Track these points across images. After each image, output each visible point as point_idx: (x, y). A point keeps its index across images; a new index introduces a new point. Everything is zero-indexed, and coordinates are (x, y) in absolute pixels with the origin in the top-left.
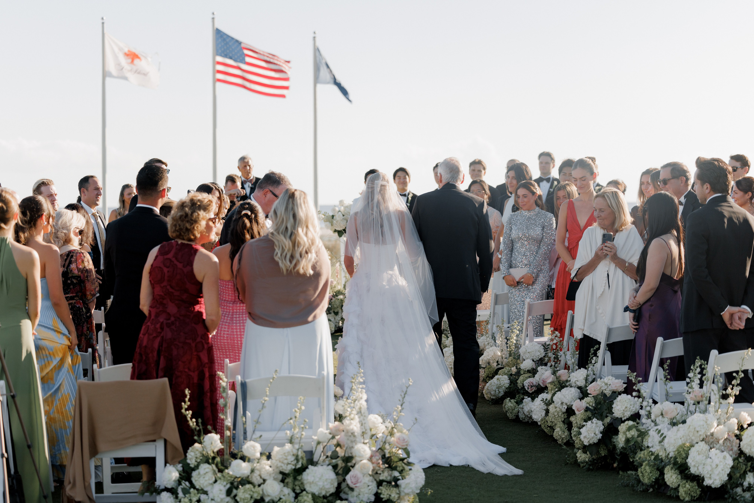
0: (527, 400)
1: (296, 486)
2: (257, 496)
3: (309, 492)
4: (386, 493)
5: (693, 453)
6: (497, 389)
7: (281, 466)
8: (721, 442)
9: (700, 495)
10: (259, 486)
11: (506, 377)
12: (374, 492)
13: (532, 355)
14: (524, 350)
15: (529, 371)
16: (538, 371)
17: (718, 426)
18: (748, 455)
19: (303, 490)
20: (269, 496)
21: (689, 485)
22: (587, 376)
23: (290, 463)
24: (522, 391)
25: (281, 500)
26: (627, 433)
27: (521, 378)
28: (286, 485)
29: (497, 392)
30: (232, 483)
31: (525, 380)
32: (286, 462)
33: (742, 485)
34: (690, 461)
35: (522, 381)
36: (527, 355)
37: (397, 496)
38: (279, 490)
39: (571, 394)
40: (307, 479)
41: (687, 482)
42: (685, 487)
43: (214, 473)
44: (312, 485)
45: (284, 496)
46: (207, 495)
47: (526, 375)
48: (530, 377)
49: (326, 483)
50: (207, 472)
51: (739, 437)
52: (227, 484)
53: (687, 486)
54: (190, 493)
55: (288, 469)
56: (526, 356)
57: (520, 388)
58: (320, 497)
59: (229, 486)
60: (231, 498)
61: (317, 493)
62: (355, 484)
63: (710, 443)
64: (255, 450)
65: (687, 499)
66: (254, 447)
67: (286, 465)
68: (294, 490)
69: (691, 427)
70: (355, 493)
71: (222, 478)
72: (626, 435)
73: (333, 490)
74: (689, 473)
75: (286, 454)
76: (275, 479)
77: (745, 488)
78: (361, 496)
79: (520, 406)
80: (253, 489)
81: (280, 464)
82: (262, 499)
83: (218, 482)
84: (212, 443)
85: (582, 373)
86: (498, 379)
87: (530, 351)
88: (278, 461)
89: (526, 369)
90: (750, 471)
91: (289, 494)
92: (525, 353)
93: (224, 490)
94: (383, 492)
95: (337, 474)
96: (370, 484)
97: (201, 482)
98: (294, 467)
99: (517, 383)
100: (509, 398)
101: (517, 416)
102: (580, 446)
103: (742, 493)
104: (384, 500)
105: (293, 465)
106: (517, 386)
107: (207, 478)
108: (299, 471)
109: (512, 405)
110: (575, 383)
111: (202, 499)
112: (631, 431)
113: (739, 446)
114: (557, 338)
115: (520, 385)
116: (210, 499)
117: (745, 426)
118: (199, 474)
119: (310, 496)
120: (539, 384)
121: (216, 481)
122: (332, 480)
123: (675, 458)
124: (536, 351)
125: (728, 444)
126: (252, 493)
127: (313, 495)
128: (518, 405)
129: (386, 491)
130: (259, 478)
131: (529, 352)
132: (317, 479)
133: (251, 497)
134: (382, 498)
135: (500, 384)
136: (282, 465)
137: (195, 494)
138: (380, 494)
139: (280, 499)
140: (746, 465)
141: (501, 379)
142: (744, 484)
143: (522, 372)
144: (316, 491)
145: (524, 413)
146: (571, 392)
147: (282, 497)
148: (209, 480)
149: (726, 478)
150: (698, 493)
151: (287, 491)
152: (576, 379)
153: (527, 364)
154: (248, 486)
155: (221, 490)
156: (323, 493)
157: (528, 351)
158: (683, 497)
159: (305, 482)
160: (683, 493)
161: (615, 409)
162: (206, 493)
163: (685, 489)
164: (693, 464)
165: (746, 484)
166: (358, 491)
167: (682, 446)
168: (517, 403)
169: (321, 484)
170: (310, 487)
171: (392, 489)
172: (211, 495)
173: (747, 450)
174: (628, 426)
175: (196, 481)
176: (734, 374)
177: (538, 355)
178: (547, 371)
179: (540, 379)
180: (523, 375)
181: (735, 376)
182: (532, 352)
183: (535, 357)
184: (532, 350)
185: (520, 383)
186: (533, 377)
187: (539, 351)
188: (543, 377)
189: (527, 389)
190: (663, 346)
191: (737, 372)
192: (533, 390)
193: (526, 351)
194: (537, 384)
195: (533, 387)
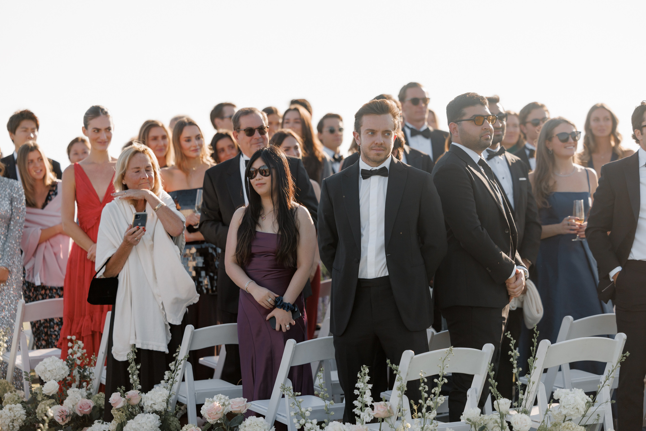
6: (11, 423)
11: (20, 405)
13: (55, 374)
14: (43, 368)
15: (52, 397)
16: (68, 396)
22: (170, 396)
27: (41, 407)
29: (11, 426)
31: (48, 409)
35: (44, 410)
39: (150, 422)
47: (49, 402)
48: (53, 404)
56: (47, 376)
85: (160, 393)
86: (10, 409)
87: (50, 368)
89: (50, 393)
92: (44, 372)
99: (36, 413)
106: (36, 417)
110: (151, 407)
114: (80, 350)
120: (74, 413)
124: (59, 369)
131: (49, 371)
135: (15, 416)
141: (15, 409)
143: (39, 398)
146: (149, 420)
152: (153, 402)
153: (51, 387)
157: (48, 369)
176: (436, 380)
177: (62, 374)
178: (81, 395)
179: (73, 406)
180: (44, 402)
181: (437, 383)
182: (54, 371)
183: (58, 377)
184: (54, 367)
185: (40, 412)
186: (61, 403)
187: (63, 369)
188: (79, 403)
189: (57, 420)
190: (295, 351)
191: (437, 376)
192: (67, 422)
193: (46, 368)
194: (72, 413)
195: (67, 416)
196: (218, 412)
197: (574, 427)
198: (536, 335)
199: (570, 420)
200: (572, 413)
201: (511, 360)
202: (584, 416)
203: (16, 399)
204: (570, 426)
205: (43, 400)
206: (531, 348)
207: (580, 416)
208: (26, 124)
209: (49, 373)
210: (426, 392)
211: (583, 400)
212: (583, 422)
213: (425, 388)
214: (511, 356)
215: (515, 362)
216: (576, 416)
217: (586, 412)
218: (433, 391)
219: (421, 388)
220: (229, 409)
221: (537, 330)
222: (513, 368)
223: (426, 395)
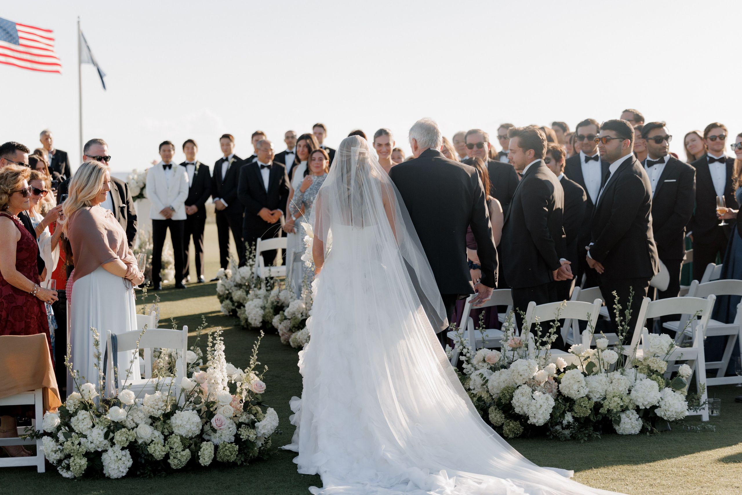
1: (164, 429)
2: (131, 439)
3: (177, 434)
4: (246, 434)
5: (517, 394)
7: (153, 412)
8: (542, 384)
9: (523, 432)
10: (133, 429)
12: (235, 433)
17: (538, 371)
18: (566, 396)
19: (173, 433)
20: (142, 438)
21: (513, 424)
23: (160, 408)
25: (154, 442)
28: (156, 428)
30: (109, 427)
32: (157, 407)
33: (561, 423)
34: (514, 402)
37: (255, 436)
38: (151, 433)
40: (176, 423)
41: (511, 421)
42: (509, 425)
43: (92, 418)
44: (180, 428)
45: (155, 438)
46: (86, 438)
49: (192, 426)
50: (85, 418)
51: (558, 381)
52: (104, 428)
53: (511, 424)
54: (72, 437)
55: (158, 414)
58: (187, 439)
59: (106, 430)
60: (108, 441)
61: (184, 435)
62: (219, 427)
63: (531, 386)
64: (130, 397)
65: (511, 436)
66: (129, 394)
67: (156, 410)
68: (163, 433)
69: (515, 371)
70: (217, 435)
71: (100, 423)
73: (198, 432)
74: (513, 413)
75: (157, 401)
76: (146, 423)
77: (564, 426)
78: (223, 437)
80: (128, 433)
81: (151, 410)
82: (136, 441)
83: (96, 426)
84: (90, 392)
88: (149, 407)
90: (568, 411)
91: (159, 436)
93: (102, 433)
94: (243, 433)
95: (201, 417)
96: (231, 426)
97: (80, 427)
98: (163, 412)
103: (561, 430)
104: (243, 440)
105: (163, 410)
107: (85, 423)
108: (167, 416)
111: (82, 443)
113: (558, 388)
116: (89, 442)
117: (562, 370)
118: (78, 419)
119: (179, 438)
121: (93, 426)
122: (198, 423)
123: (500, 399)
125: (549, 387)
126: (127, 436)
127: (181, 436)
129: (245, 432)
130: (132, 422)
132: (185, 423)
133: (127, 440)
134: (242, 439)
136: (154, 410)
137: (76, 438)
138: (240, 435)
139: (152, 441)
140: (565, 405)
142: (563, 422)
144: (183, 433)
147: (153, 439)
148: (87, 424)
149: (548, 417)
150: (521, 430)
151: (157, 433)
154: (123, 430)
155: (99, 434)
156: (190, 435)
158: (507, 434)
159: (174, 425)
160: (508, 431)
162: (85, 436)
163: (508, 427)
164: (517, 404)
165: (565, 422)
166: (220, 432)
167: (507, 388)
169: (188, 426)
170: (179, 430)
171: (250, 430)
172: (90, 439)
173: (565, 392)
175: (75, 426)
176: (551, 323)
181: (552, 325)
191: (553, 321)
197: (658, 361)
198: (632, 294)
199: (658, 356)
200: (657, 351)
201: (615, 311)
202: (667, 354)
204: (654, 360)
206: (628, 303)
207: (664, 354)
210: (540, 331)
211: (667, 342)
212: (666, 359)
213: (539, 329)
214: (615, 309)
215: (618, 313)
216: (662, 354)
217: (668, 352)
218: (550, 331)
219: (536, 329)
221: (633, 291)
222: (616, 317)
223: (540, 333)
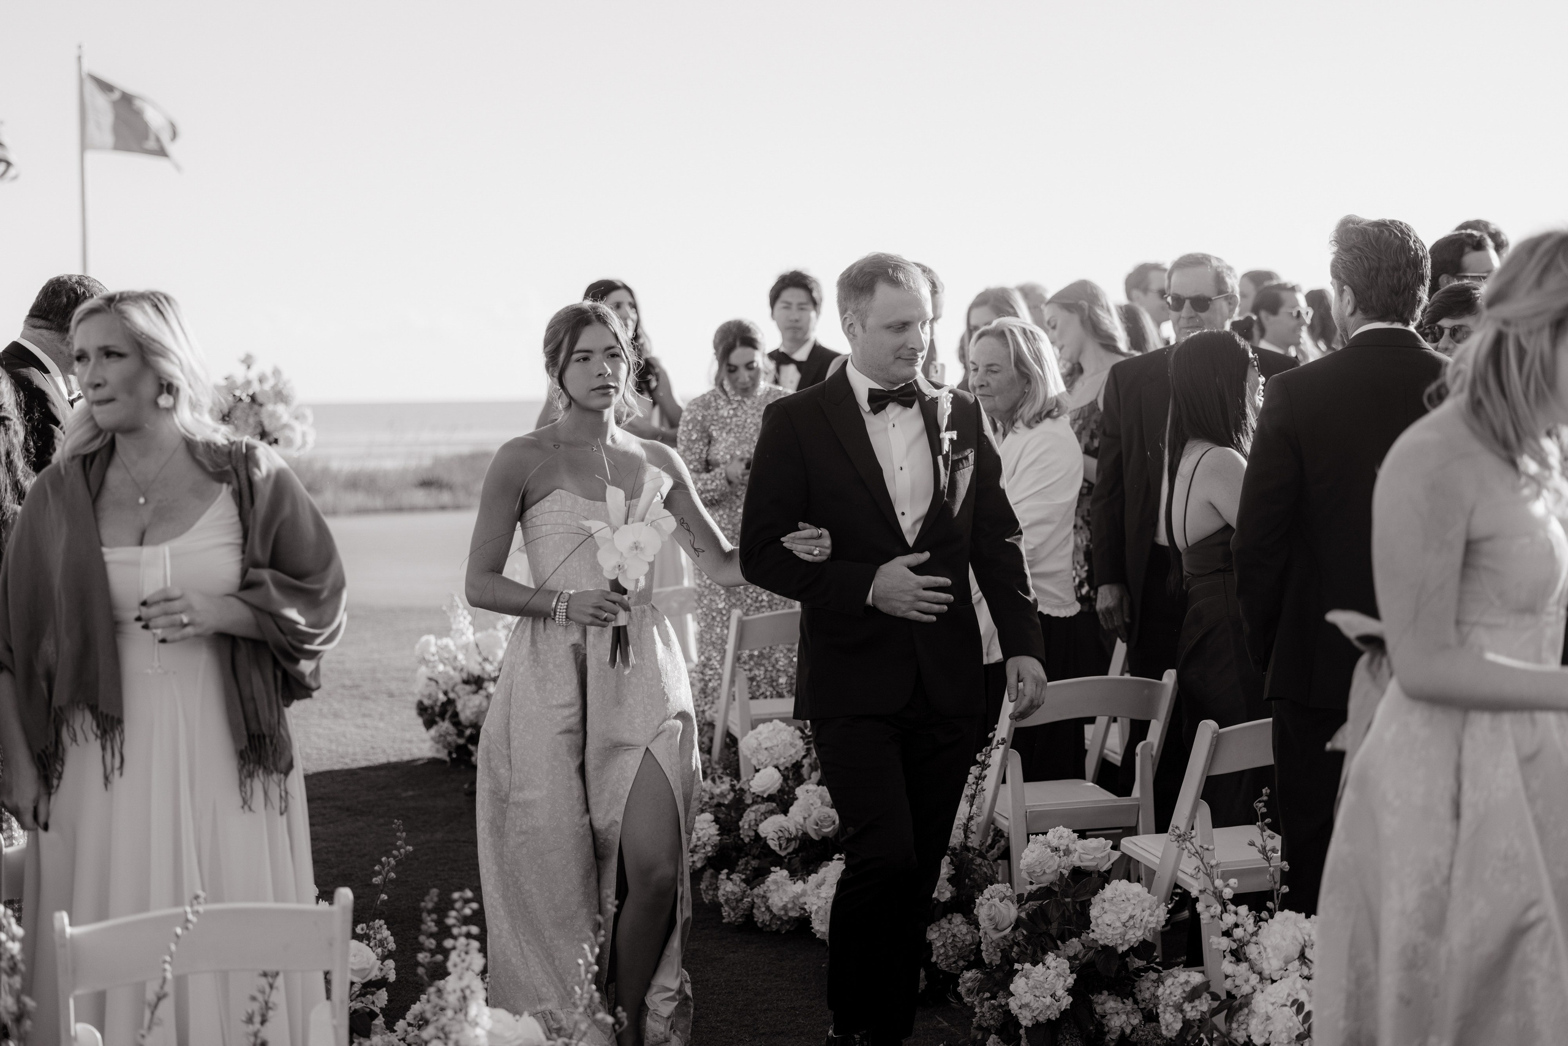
0: (779, 875)
11: (709, 816)
13: (776, 756)
14: (754, 743)
15: (770, 798)
16: (796, 798)
24: (755, 851)
26: (1187, 1007)
27: (749, 816)
31: (761, 821)
35: (753, 823)
36: (763, 756)
47: (763, 807)
48: (772, 812)
56: (760, 757)
57: (747, 840)
72: (1182, 1011)
79: (756, 891)
87: (769, 744)
89: (764, 792)
92: (756, 751)
99: (739, 828)
100: (726, 871)
101: (749, 916)
102: (992, 1022)
106: (739, 836)
109: (737, 889)
112: (1197, 1002)
115: (746, 834)
120: (805, 834)
124: (785, 744)
128: (752, 889)
131: (766, 749)
143: (748, 800)
145: (768, 908)
153: (766, 781)
157: (764, 746)
161: (1100, 921)
168: (746, 881)
174: (1188, 989)
177: (791, 756)
178: (821, 797)
179: (805, 819)
180: (754, 808)
182: (776, 749)
183: (782, 760)
184: (775, 742)
185: (746, 827)
186: (785, 812)
187: (792, 745)
188: (815, 814)
189: (773, 847)
190: (1216, 744)
192: (790, 850)
193: (760, 744)
194: (800, 833)
195: (789, 840)
196: (1048, 871)
203: (706, 799)
205: (754, 802)
208: (792, 295)
209: (766, 752)
220: (1075, 860)
